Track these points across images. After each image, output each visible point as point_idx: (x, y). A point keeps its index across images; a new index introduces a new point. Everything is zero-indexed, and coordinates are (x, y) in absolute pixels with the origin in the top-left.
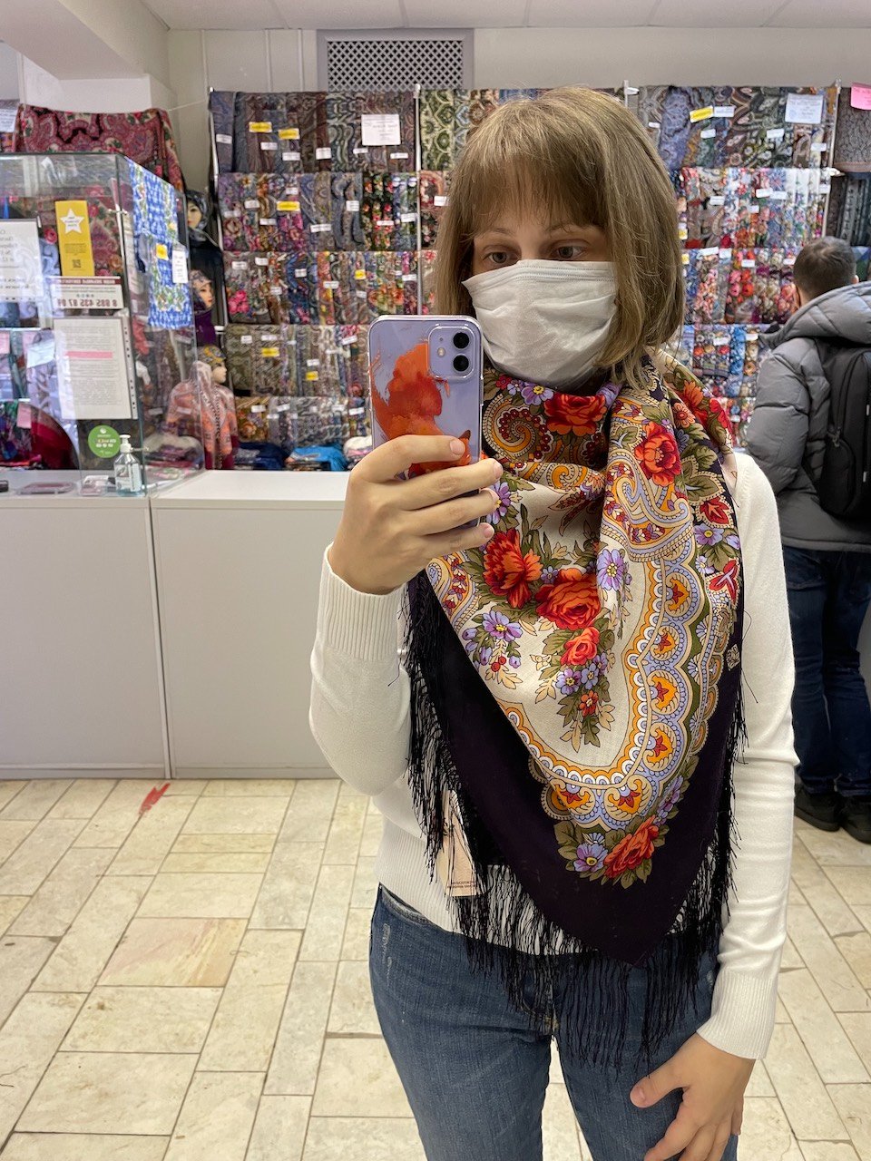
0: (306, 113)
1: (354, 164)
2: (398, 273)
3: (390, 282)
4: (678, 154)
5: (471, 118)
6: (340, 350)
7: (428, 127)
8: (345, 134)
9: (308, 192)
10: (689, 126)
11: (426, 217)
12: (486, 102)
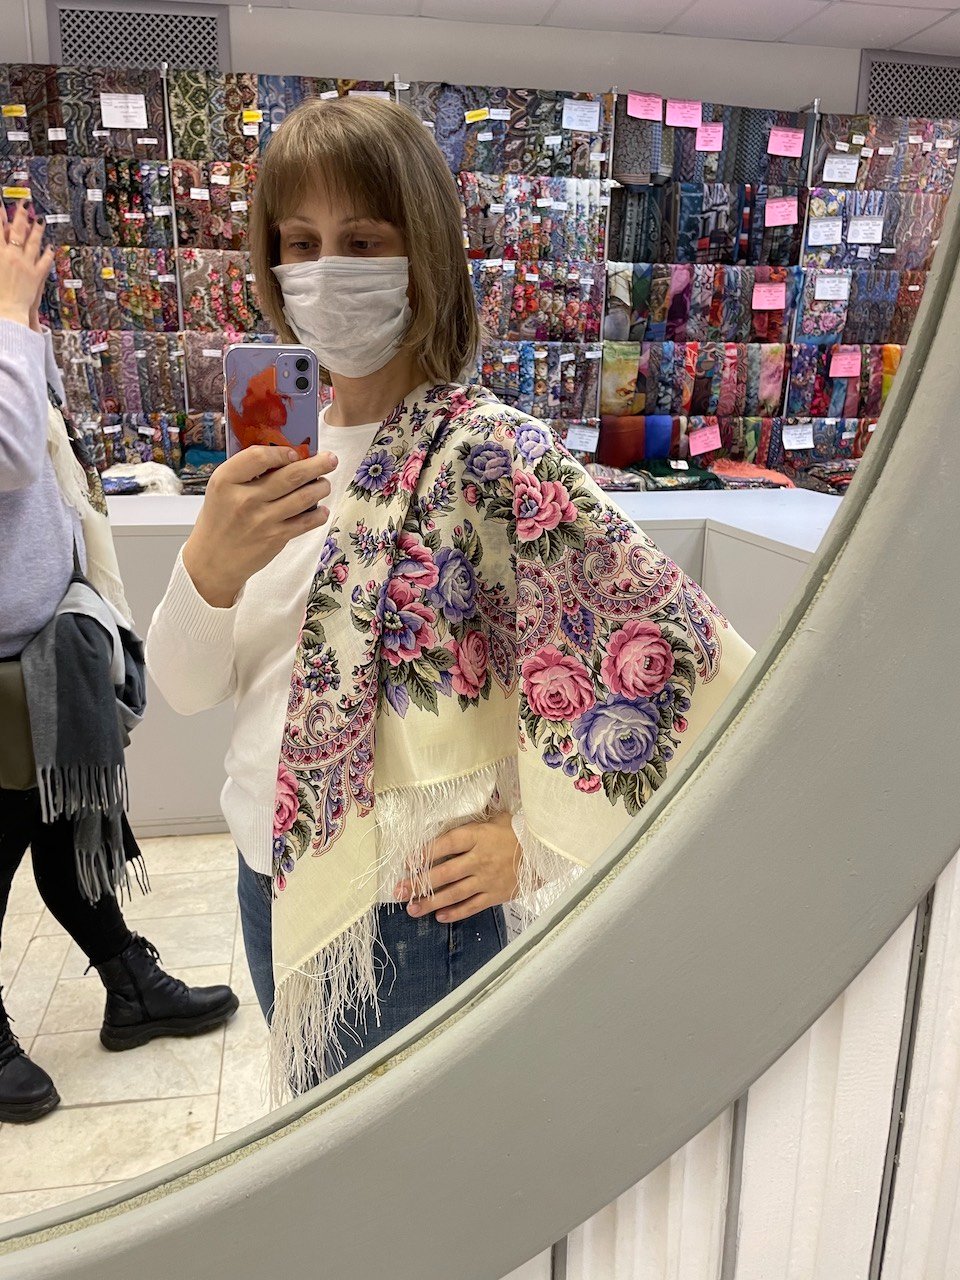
0: (33, 88)
1: (94, 148)
2: (153, 273)
3: (143, 283)
4: (456, 156)
5: (227, 104)
6: (89, 359)
7: (178, 111)
8: (82, 114)
9: (40, 178)
10: (465, 128)
11: (182, 212)
12: (244, 88)
